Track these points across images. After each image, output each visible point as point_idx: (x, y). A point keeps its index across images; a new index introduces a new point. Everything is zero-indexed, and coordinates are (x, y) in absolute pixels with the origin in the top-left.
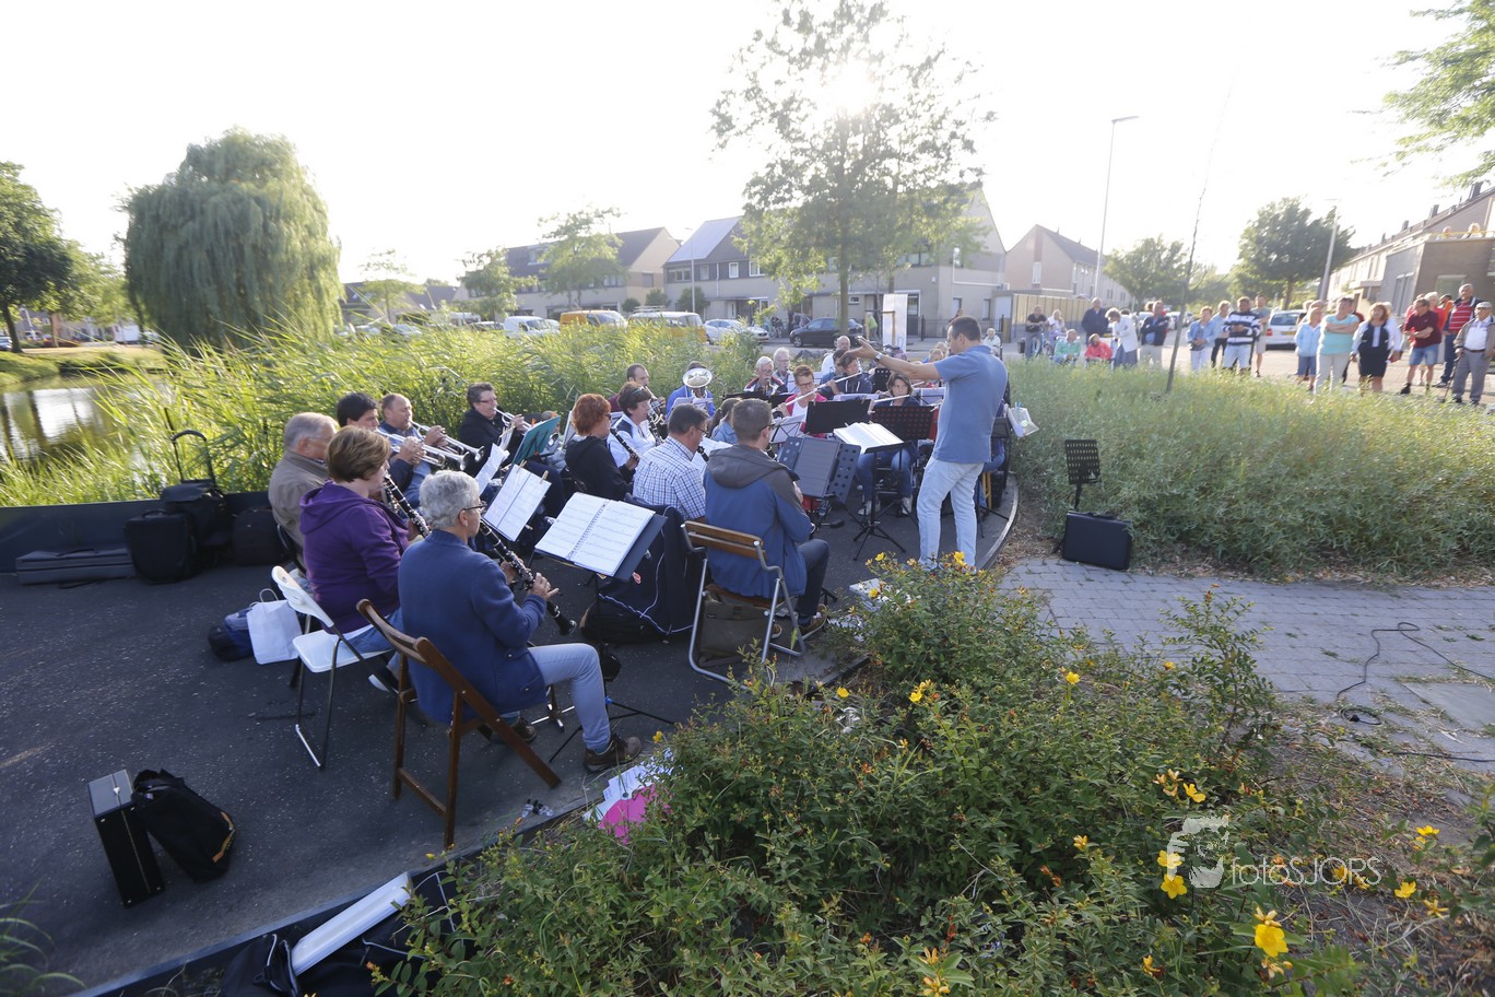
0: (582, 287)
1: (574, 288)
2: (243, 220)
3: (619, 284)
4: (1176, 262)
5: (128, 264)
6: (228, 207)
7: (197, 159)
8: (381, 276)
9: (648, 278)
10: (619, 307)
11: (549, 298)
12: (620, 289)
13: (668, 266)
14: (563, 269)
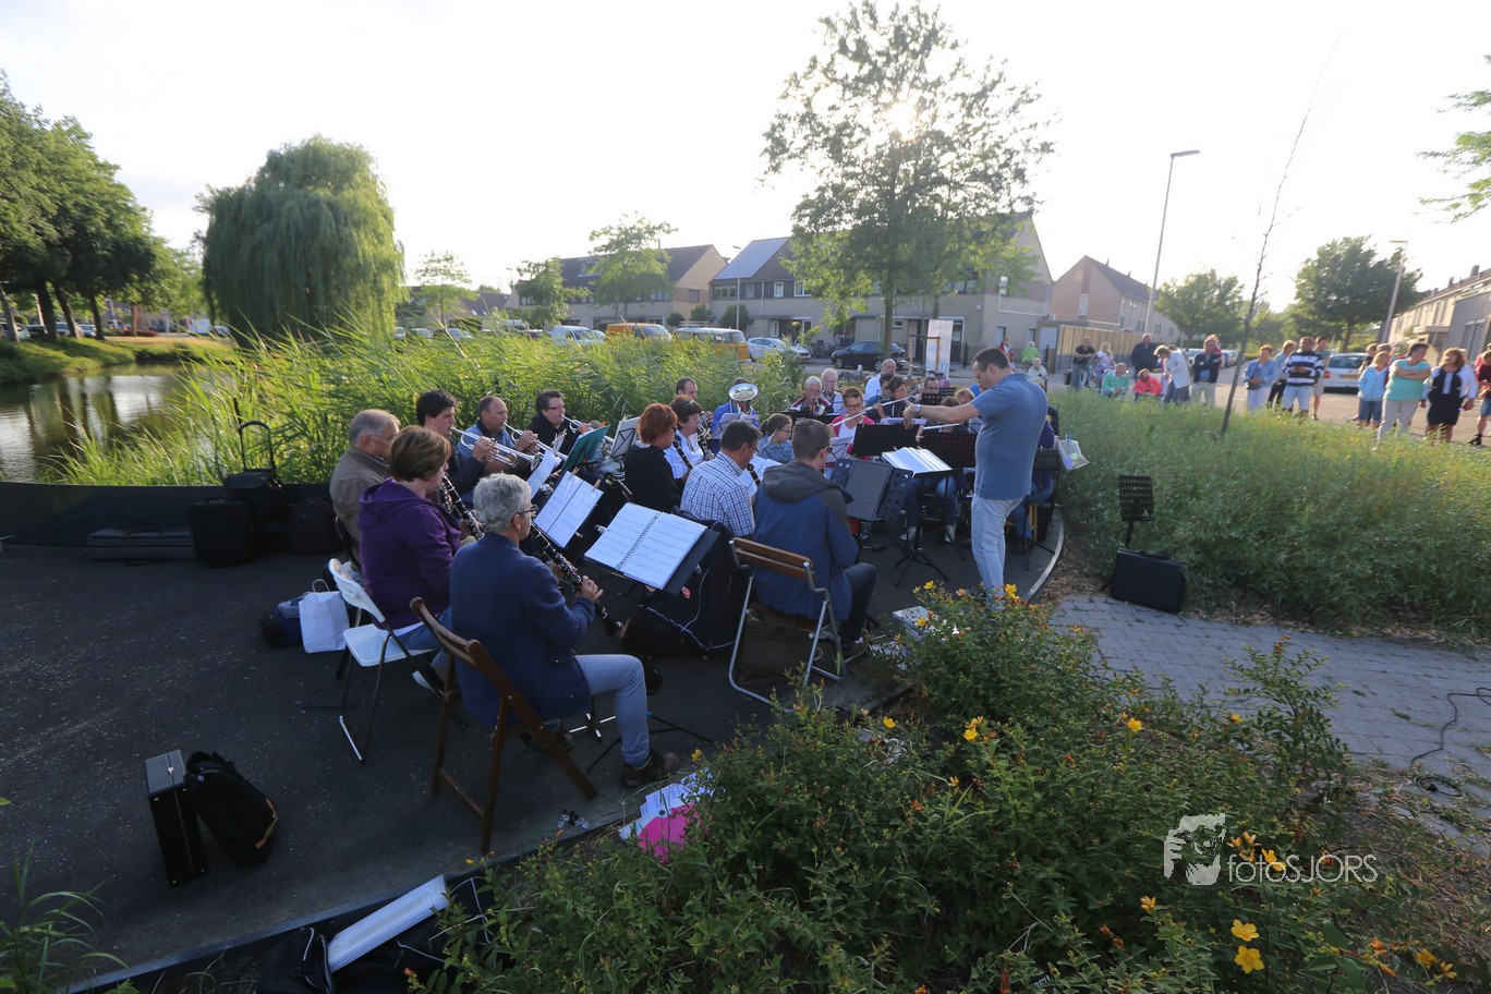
0: (628, 301)
1: (621, 301)
2: (314, 224)
3: (666, 299)
4: (1228, 299)
5: (206, 261)
6: (301, 210)
7: (277, 165)
8: (439, 281)
9: (694, 294)
10: (664, 321)
11: (596, 309)
12: (666, 303)
13: (714, 283)
14: (613, 282)
